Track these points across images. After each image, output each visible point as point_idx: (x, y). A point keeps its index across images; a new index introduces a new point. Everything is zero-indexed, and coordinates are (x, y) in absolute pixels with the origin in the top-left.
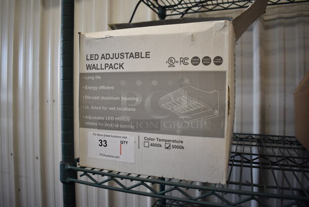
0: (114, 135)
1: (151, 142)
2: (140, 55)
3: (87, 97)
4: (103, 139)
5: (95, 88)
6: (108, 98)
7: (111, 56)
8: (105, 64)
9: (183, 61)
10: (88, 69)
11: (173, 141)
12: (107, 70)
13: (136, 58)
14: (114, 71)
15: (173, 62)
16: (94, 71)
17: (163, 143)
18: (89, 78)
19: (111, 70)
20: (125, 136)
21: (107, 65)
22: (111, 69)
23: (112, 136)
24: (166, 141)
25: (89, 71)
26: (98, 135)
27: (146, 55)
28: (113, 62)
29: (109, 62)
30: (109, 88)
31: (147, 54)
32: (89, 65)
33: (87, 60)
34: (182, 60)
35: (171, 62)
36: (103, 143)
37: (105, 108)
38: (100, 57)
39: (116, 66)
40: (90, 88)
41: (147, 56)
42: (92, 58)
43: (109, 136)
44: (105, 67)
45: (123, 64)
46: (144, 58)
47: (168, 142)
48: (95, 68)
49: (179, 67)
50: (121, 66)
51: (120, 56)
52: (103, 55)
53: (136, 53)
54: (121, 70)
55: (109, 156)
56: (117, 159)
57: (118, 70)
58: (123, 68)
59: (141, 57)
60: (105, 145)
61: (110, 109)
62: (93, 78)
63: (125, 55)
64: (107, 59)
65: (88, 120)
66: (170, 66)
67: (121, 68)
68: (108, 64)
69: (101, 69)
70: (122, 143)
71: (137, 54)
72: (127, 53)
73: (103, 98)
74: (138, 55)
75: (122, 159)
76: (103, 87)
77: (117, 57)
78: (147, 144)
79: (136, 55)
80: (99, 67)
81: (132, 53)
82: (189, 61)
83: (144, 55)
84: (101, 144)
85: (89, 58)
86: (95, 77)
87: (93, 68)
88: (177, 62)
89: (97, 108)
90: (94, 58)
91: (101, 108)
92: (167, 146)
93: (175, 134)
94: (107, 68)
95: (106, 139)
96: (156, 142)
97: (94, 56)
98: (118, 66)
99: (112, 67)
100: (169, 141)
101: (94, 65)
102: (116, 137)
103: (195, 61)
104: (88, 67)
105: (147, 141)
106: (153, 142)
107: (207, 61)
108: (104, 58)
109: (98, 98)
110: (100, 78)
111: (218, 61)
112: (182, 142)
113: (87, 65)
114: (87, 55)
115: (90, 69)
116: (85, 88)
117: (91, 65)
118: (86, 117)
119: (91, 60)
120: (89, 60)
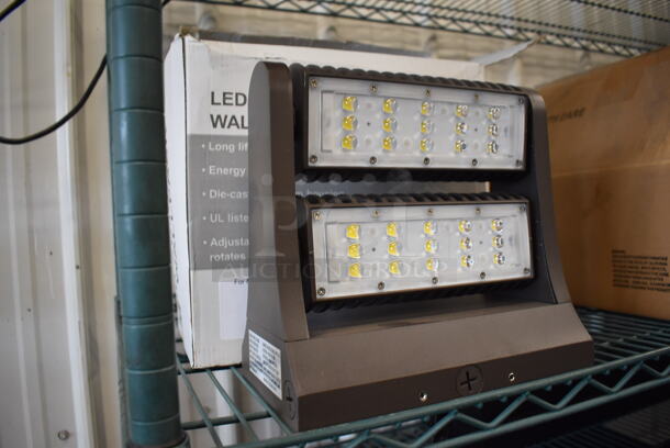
3: (215, 194)
10: (215, 125)
16: (234, 131)
18: (219, 147)
25: (219, 131)
32: (219, 117)
33: (213, 103)
40: (225, 171)
42: (227, 101)
48: (237, 124)
62: (231, 148)
65: (219, 250)
85: (219, 99)
86: (237, 147)
87: (230, 124)
90: (233, 101)
97: (234, 96)
101: (233, 117)
104: (216, 121)
113: (212, 116)
114: (213, 94)
115: (223, 126)
116: (207, 171)
117: (226, 117)
118: (214, 242)
119: (225, 104)
120: (220, 104)
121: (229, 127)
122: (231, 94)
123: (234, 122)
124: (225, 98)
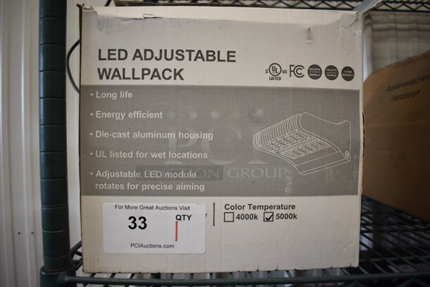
0: (160, 205)
1: (237, 212)
2: (216, 55)
3: (100, 134)
4: (137, 214)
5: (119, 116)
6: (148, 135)
7: (157, 54)
8: (143, 70)
9: (295, 70)
10: (101, 77)
11: (279, 207)
12: (147, 81)
13: (208, 60)
14: (163, 82)
15: (279, 70)
16: (117, 82)
17: (259, 213)
18: (105, 95)
19: (156, 82)
20: (186, 205)
21: (146, 72)
22: (156, 79)
23: (157, 207)
24: (265, 208)
25: (105, 82)
26: (127, 207)
27: (229, 56)
28: (161, 65)
29: (152, 65)
30: (150, 115)
31: (231, 54)
32: (105, 70)
33: (100, 59)
34: (292, 68)
35: (274, 71)
36: (139, 223)
37: (141, 155)
38: (131, 55)
39: (167, 74)
40: (108, 115)
41: (231, 59)
42: (112, 57)
43: (151, 208)
44: (143, 75)
45: (181, 70)
46: (224, 61)
47: (269, 210)
48: (119, 76)
49: (287, 81)
50: (177, 74)
51: (175, 55)
52: (138, 51)
53: (208, 52)
54: (178, 82)
55: (151, 246)
56: (170, 250)
57: (171, 82)
58: (182, 79)
59: (219, 60)
60: (143, 226)
61: (154, 155)
62: (114, 96)
63: (186, 55)
64: (146, 59)
65: (102, 180)
66: (272, 79)
67: (178, 77)
68: (149, 70)
69: (134, 78)
70: (179, 218)
71: (211, 53)
72: (190, 51)
73: (136, 135)
74: (212, 56)
75: (180, 248)
76: (137, 114)
77: (169, 56)
78: (229, 217)
79: (208, 55)
80: (128, 74)
81: (200, 52)
82: (305, 72)
83: (224, 56)
84: (133, 225)
85: (104, 55)
86: (118, 95)
87: (114, 76)
88: (285, 72)
89: (124, 155)
90: (116, 56)
91: (135, 155)
92: (268, 216)
93: (282, 194)
94: (147, 78)
95: (145, 213)
96: (247, 211)
97: (117, 52)
98: (172, 74)
99: (158, 76)
100: (271, 207)
101: (116, 70)
102: (167, 208)
103: (315, 72)
104: (102, 73)
105: (230, 210)
106: (241, 212)
107: (332, 72)
108: (140, 56)
109: (126, 135)
110: (130, 95)
111: (348, 74)
112: (293, 207)
113: (99, 69)
114: (100, 50)
115: (108, 78)
116: (95, 115)
117: (110, 69)
118: (99, 174)
119: (110, 59)
120: (105, 59)
121: (112, 78)
122: (115, 50)
123: (116, 74)
124: (109, 54)
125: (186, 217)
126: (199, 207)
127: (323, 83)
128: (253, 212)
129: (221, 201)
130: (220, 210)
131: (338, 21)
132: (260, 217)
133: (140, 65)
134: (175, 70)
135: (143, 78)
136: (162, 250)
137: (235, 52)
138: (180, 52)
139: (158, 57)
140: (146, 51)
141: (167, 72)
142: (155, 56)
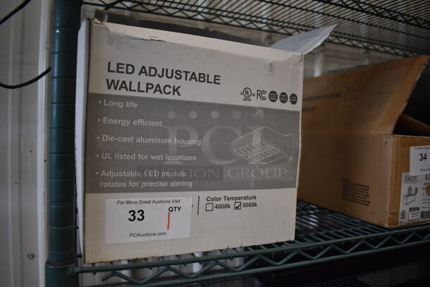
0: (156, 200)
1: (216, 203)
2: (206, 78)
3: (106, 138)
4: (136, 208)
5: (125, 123)
6: (150, 140)
7: (160, 72)
8: (148, 84)
9: (260, 94)
10: (109, 87)
11: (245, 198)
12: (150, 94)
13: (200, 81)
14: (164, 96)
15: (249, 94)
16: (123, 92)
17: (231, 203)
18: (111, 104)
19: (158, 95)
20: (177, 199)
21: (150, 86)
22: (158, 93)
23: (154, 202)
24: (236, 199)
25: (112, 92)
26: (128, 202)
27: (215, 79)
28: (163, 82)
29: (155, 81)
30: (152, 124)
31: (217, 78)
32: (113, 81)
33: (109, 71)
34: (259, 92)
35: (247, 94)
36: (138, 215)
37: (141, 157)
38: (137, 70)
39: (167, 90)
40: (115, 122)
41: (217, 81)
42: (120, 70)
43: (149, 202)
44: (147, 88)
45: (179, 87)
46: (212, 83)
47: (238, 201)
48: (126, 87)
49: (255, 102)
50: (176, 90)
51: (175, 74)
52: (144, 67)
53: (200, 74)
54: (176, 97)
55: (147, 235)
56: (162, 237)
57: (171, 97)
58: (179, 95)
59: (208, 82)
60: (141, 218)
61: (153, 158)
62: (120, 105)
63: (183, 75)
64: (150, 75)
65: (107, 179)
66: (245, 100)
67: (176, 93)
68: (152, 85)
69: (139, 91)
70: (171, 209)
71: (202, 76)
72: (187, 72)
73: (139, 140)
74: (202, 78)
75: (170, 235)
76: (140, 121)
77: (169, 75)
78: (209, 207)
79: (200, 77)
80: (135, 87)
81: (194, 73)
82: (267, 96)
83: (212, 79)
84: (132, 218)
85: (114, 67)
86: (125, 105)
87: (121, 87)
88: (254, 95)
89: (128, 157)
90: (124, 70)
91: (137, 157)
92: (237, 205)
93: (246, 187)
94: (151, 91)
95: (143, 207)
96: (223, 202)
97: (125, 67)
98: (171, 90)
99: (160, 91)
100: (239, 198)
101: (124, 82)
102: (162, 202)
103: (273, 96)
104: (111, 84)
105: (211, 202)
106: (218, 203)
107: (284, 98)
108: (145, 72)
109: (130, 140)
110: (135, 105)
111: (294, 99)
112: (255, 198)
113: (107, 80)
114: (109, 63)
115: (115, 88)
116: (102, 120)
117: (118, 81)
118: (104, 173)
119: (118, 72)
120: (114, 72)
121: (120, 89)
122: (123, 64)
123: (124, 86)
124: (118, 68)
125: (177, 209)
126: (187, 200)
127: (278, 105)
128: (227, 202)
129: (204, 195)
130: (203, 202)
131: (289, 59)
132: (232, 206)
133: (145, 80)
134: (174, 87)
135: (147, 91)
136: (156, 238)
137: (219, 76)
138: (178, 72)
139: (161, 75)
140: (150, 68)
141: (167, 88)
142: (158, 73)
